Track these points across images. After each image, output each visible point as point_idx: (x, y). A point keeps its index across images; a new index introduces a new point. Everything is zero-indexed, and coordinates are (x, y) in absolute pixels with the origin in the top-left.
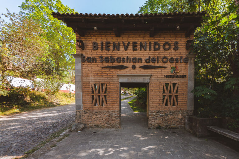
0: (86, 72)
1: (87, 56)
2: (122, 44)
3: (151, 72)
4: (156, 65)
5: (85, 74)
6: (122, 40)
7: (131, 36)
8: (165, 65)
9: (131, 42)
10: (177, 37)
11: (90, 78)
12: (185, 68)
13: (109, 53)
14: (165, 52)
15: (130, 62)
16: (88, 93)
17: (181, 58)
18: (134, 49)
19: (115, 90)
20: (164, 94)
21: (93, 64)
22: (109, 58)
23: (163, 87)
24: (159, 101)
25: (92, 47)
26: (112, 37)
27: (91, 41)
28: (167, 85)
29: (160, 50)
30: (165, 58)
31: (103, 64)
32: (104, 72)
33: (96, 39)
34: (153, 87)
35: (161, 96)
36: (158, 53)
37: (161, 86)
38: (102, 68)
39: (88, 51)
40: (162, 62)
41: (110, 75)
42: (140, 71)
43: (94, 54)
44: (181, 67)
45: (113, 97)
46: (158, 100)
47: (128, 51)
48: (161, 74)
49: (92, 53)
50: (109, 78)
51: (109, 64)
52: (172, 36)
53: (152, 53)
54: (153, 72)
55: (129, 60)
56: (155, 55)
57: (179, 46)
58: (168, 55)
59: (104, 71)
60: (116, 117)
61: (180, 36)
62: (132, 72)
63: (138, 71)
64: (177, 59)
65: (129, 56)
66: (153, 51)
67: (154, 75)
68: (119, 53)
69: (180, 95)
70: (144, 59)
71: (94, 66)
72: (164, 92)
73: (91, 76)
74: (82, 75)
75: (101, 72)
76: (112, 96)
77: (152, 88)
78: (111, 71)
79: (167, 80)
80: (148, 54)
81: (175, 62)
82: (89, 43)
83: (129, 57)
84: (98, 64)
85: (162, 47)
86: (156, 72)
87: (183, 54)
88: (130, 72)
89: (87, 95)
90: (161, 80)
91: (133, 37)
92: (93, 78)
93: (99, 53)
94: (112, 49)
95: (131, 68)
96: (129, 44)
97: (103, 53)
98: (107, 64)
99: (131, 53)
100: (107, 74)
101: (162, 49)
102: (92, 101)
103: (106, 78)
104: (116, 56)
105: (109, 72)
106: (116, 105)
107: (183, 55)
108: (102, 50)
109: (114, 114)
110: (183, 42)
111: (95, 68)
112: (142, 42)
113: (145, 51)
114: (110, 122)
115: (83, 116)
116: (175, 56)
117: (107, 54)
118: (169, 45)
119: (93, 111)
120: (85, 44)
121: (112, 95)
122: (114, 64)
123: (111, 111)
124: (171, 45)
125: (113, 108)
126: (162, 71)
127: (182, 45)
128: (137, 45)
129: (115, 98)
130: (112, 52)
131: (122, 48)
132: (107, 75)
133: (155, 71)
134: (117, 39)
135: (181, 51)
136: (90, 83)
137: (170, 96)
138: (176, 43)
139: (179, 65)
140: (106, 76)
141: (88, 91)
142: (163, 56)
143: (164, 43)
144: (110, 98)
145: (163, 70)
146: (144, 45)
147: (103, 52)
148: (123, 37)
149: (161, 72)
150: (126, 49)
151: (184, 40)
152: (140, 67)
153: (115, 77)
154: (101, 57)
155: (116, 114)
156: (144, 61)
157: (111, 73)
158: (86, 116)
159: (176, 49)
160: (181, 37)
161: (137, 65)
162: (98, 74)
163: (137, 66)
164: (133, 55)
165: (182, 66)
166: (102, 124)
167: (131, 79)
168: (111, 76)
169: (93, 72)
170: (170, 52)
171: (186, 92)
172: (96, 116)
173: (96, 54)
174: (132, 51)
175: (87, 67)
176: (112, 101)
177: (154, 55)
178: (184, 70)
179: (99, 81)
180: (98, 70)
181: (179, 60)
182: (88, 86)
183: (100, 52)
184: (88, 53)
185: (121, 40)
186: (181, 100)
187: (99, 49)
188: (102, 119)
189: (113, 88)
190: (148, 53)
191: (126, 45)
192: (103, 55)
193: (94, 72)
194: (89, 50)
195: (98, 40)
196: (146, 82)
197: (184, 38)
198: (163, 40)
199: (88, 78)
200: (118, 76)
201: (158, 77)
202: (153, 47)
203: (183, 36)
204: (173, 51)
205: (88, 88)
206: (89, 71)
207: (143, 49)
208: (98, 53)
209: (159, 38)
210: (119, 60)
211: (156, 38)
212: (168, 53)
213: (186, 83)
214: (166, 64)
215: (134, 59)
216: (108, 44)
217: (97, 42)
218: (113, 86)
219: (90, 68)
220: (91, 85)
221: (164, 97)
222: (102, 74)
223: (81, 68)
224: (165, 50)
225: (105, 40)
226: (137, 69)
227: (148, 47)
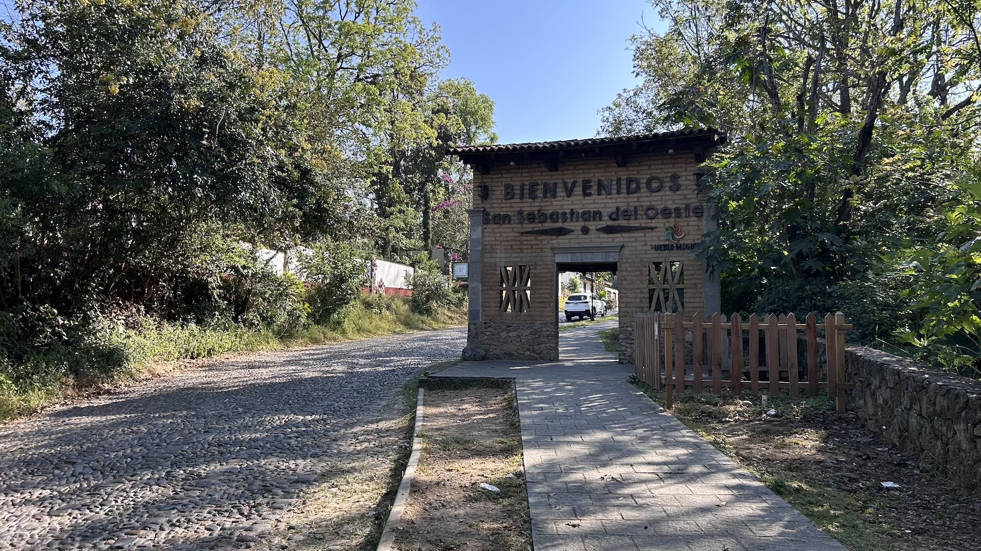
0: (491, 243)
1: (492, 212)
2: (561, 185)
3: (622, 240)
4: (633, 223)
5: (488, 247)
6: (563, 177)
7: (578, 167)
8: (653, 223)
9: (580, 180)
10: (677, 163)
11: (498, 255)
12: (697, 228)
13: (536, 204)
14: (651, 196)
15: (577, 221)
16: (492, 286)
17: (687, 207)
18: (586, 194)
19: (546, 279)
20: (652, 287)
21: (503, 226)
22: (536, 213)
23: (649, 271)
24: (641, 301)
25: (503, 192)
26: (542, 172)
27: (501, 182)
28: (657, 265)
29: (640, 192)
30: (651, 208)
31: (524, 226)
32: (525, 243)
33: (511, 178)
34: (626, 270)
35: (647, 290)
36: (635, 199)
37: (643, 269)
38: (522, 233)
39: (495, 201)
40: (644, 217)
41: (537, 247)
42: (599, 238)
43: (507, 207)
44: (688, 225)
45: (542, 294)
46: (638, 300)
47: (572, 198)
48: (644, 243)
49: (503, 205)
50: (534, 255)
51: (535, 226)
52: (665, 162)
53: (624, 200)
54: (626, 239)
55: (575, 216)
56: (631, 204)
57: (682, 181)
58: (659, 203)
59: (526, 240)
60: (548, 336)
61: (683, 160)
62: (581, 241)
63: (596, 239)
64: (677, 209)
65: (574, 207)
66: (627, 196)
67: (629, 244)
68: (554, 203)
69: (689, 288)
70: (605, 212)
71: (507, 230)
72: (651, 282)
73: (499, 251)
74: (483, 249)
75: (518, 243)
76: (542, 291)
77: (625, 273)
78: (539, 240)
79: (657, 255)
80: (616, 202)
81: (673, 215)
82: (498, 186)
83: (575, 211)
84: (514, 226)
85: (644, 185)
86: (634, 239)
87: (690, 199)
88: (578, 241)
89: (491, 290)
90: (645, 256)
91: (583, 169)
92: (503, 255)
93: (516, 205)
94: (541, 195)
95: (580, 232)
96: (574, 184)
97: (525, 204)
98: (531, 225)
99: (579, 202)
100: (532, 245)
101: (644, 189)
102: (501, 302)
103: (529, 255)
104: (549, 208)
105: (535, 242)
106: (548, 309)
107: (692, 201)
108: (522, 198)
109: (544, 329)
110: (689, 173)
111: (507, 235)
112: (603, 179)
113: (609, 197)
114: (536, 347)
115: (482, 332)
116: (674, 203)
117: (531, 206)
118: (660, 180)
119: (502, 323)
120: (490, 189)
121: (541, 289)
122: (544, 225)
123: (539, 322)
124: (664, 180)
125: (542, 316)
126: (645, 236)
127: (688, 180)
128: (593, 184)
129: (547, 296)
130: (542, 201)
131: (561, 193)
132: (532, 248)
133: (630, 237)
134: (551, 176)
135: (686, 192)
136: (498, 264)
137: (666, 291)
138: (675, 177)
139: (682, 222)
140: (529, 251)
141: (493, 282)
142: (648, 204)
143: (649, 176)
144: (536, 296)
145: (647, 235)
146: (606, 183)
147: (523, 203)
148: (563, 171)
149: (643, 239)
150: (569, 193)
151: (691, 169)
152: (598, 230)
153: (548, 253)
154: (520, 213)
155: (547, 330)
156: (605, 218)
157: (538, 244)
158: (487, 333)
159: (676, 188)
160: (686, 163)
161: (592, 225)
162: (514, 247)
163: (591, 227)
164: (583, 204)
165: (691, 223)
166: (519, 351)
167: (578, 255)
168: (539, 251)
169: (503, 243)
170: (661, 196)
171: (701, 281)
172: (508, 333)
173: (511, 207)
174: (582, 197)
175: (494, 233)
176: (539, 302)
177: (628, 203)
178: (695, 233)
179: (515, 260)
180: (513, 238)
181: (683, 211)
182: (493, 272)
183: (517, 203)
184: (496, 205)
185: (560, 177)
186: (692, 300)
187: (516, 196)
188: (519, 340)
189: (543, 275)
190: (614, 201)
191: (569, 185)
192: (523, 209)
193: (506, 243)
194: (497, 199)
195: (513, 179)
196: (612, 260)
197: (693, 165)
198: (646, 172)
199: (493, 255)
200: (553, 249)
201: (639, 248)
202: (624, 186)
204: (668, 193)
205: (494, 274)
206: (496, 240)
207: (603, 192)
208: (513, 205)
209: (638, 168)
210: (554, 217)
211: (631, 169)
212: (659, 198)
214: (653, 221)
215: (584, 213)
216: (533, 185)
217: (513, 183)
218: (543, 271)
219: (499, 235)
220: (498, 269)
221: (651, 292)
222: (521, 247)
223: (480, 235)
224: (652, 191)
225: (529, 178)
226: (593, 235)
227: (614, 187)
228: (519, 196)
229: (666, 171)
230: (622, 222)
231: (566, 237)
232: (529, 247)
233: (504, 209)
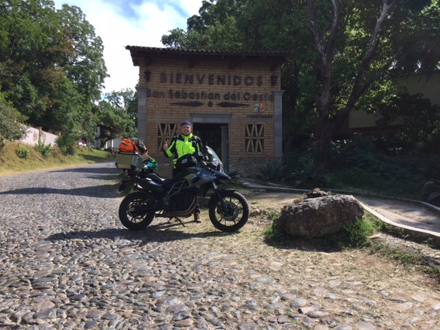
0: (151, 109)
1: (153, 89)
2: (195, 77)
3: (231, 111)
4: (237, 102)
5: (149, 111)
6: (197, 72)
7: (206, 67)
8: (248, 103)
9: (207, 75)
10: (261, 70)
11: (157, 117)
12: (271, 106)
13: (181, 87)
14: (247, 87)
15: (205, 98)
16: (153, 135)
17: (266, 95)
18: (211, 83)
20: (247, 138)
21: (160, 99)
22: (181, 92)
23: (246, 129)
24: (241, 146)
25: (159, 78)
26: (184, 68)
27: (158, 71)
28: (250, 126)
29: (241, 84)
30: (247, 94)
31: (173, 99)
32: (174, 110)
33: (165, 69)
34: (233, 128)
35: (244, 140)
36: (238, 88)
37: (242, 128)
38: (172, 104)
39: (154, 83)
40: (243, 99)
41: (181, 113)
42: (218, 109)
43: (162, 87)
46: (239, 145)
47: (202, 85)
48: (243, 113)
49: (159, 86)
50: (180, 117)
51: (180, 100)
52: (255, 68)
53: (232, 88)
54: (233, 111)
55: (204, 95)
56: (236, 91)
57: (264, 80)
58: (251, 91)
59: (174, 108)
61: (264, 69)
62: (208, 110)
63: (215, 109)
64: (261, 96)
65: (204, 90)
66: (234, 86)
67: (235, 114)
68: (192, 87)
69: (267, 139)
70: (222, 95)
71: (162, 102)
72: (247, 135)
73: (157, 114)
74: (147, 113)
75: (170, 110)
77: (233, 130)
78: (183, 109)
79: (250, 121)
81: (259, 99)
82: (156, 74)
83: (204, 92)
84: (166, 99)
85: (243, 81)
88: (206, 110)
89: (152, 138)
90: (243, 121)
91: (209, 68)
92: (159, 117)
93: (168, 86)
94: (184, 82)
95: (207, 105)
96: (204, 76)
97: (174, 86)
98: (177, 100)
99: (206, 88)
100: (178, 112)
103: (177, 117)
104: (188, 90)
105: (180, 110)
107: (268, 91)
108: (171, 82)
110: (267, 76)
111: (162, 104)
112: (220, 75)
113: (223, 86)
116: (259, 92)
117: (178, 88)
118: (252, 79)
120: (151, 75)
122: (186, 100)
124: (254, 79)
126: (244, 109)
127: (266, 80)
128: (214, 77)
130: (184, 85)
131: (195, 81)
132: (178, 113)
133: (236, 110)
134: (190, 70)
135: (265, 87)
136: (156, 122)
137: (255, 141)
138: (260, 77)
139: (263, 103)
140: (176, 115)
141: (154, 133)
142: (245, 91)
143: (246, 76)
146: (222, 78)
147: (172, 85)
148: (197, 68)
149: (243, 111)
150: (201, 82)
151: (269, 74)
152: (218, 105)
153: (188, 116)
154: (171, 91)
156: (222, 98)
157: (182, 111)
159: (260, 84)
160: (266, 70)
161: (215, 102)
162: (167, 112)
163: (213, 103)
164: (209, 89)
165: (267, 104)
167: (206, 119)
168: (183, 115)
169: (160, 109)
170: (253, 88)
171: (273, 135)
173: (165, 87)
174: (208, 85)
175: (154, 102)
177: (234, 90)
178: (270, 109)
179: (168, 120)
180: (166, 107)
181: (263, 97)
184: (155, 86)
185: (195, 72)
186: (268, 145)
187: (167, 81)
190: (227, 88)
191: (201, 77)
192: (172, 89)
193: (162, 109)
194: (156, 82)
196: (225, 122)
197: (269, 72)
198: (244, 73)
199: (153, 116)
200: (191, 114)
201: (240, 116)
202: (232, 81)
203: (268, 69)
204: (256, 86)
205: (154, 128)
206: (155, 107)
207: (220, 83)
209: (240, 71)
210: (192, 95)
211: (236, 71)
212: (251, 89)
213: (273, 124)
214: (248, 101)
215: (210, 94)
216: (179, 77)
217: (166, 73)
219: (157, 104)
220: (157, 125)
221: (247, 141)
222: (172, 112)
223: (145, 104)
224: (247, 84)
225: (176, 71)
226: (215, 107)
227: (227, 80)
228: (169, 81)
229: (255, 74)
230: (231, 101)
231: (200, 107)
232: (176, 112)
233: (160, 88)
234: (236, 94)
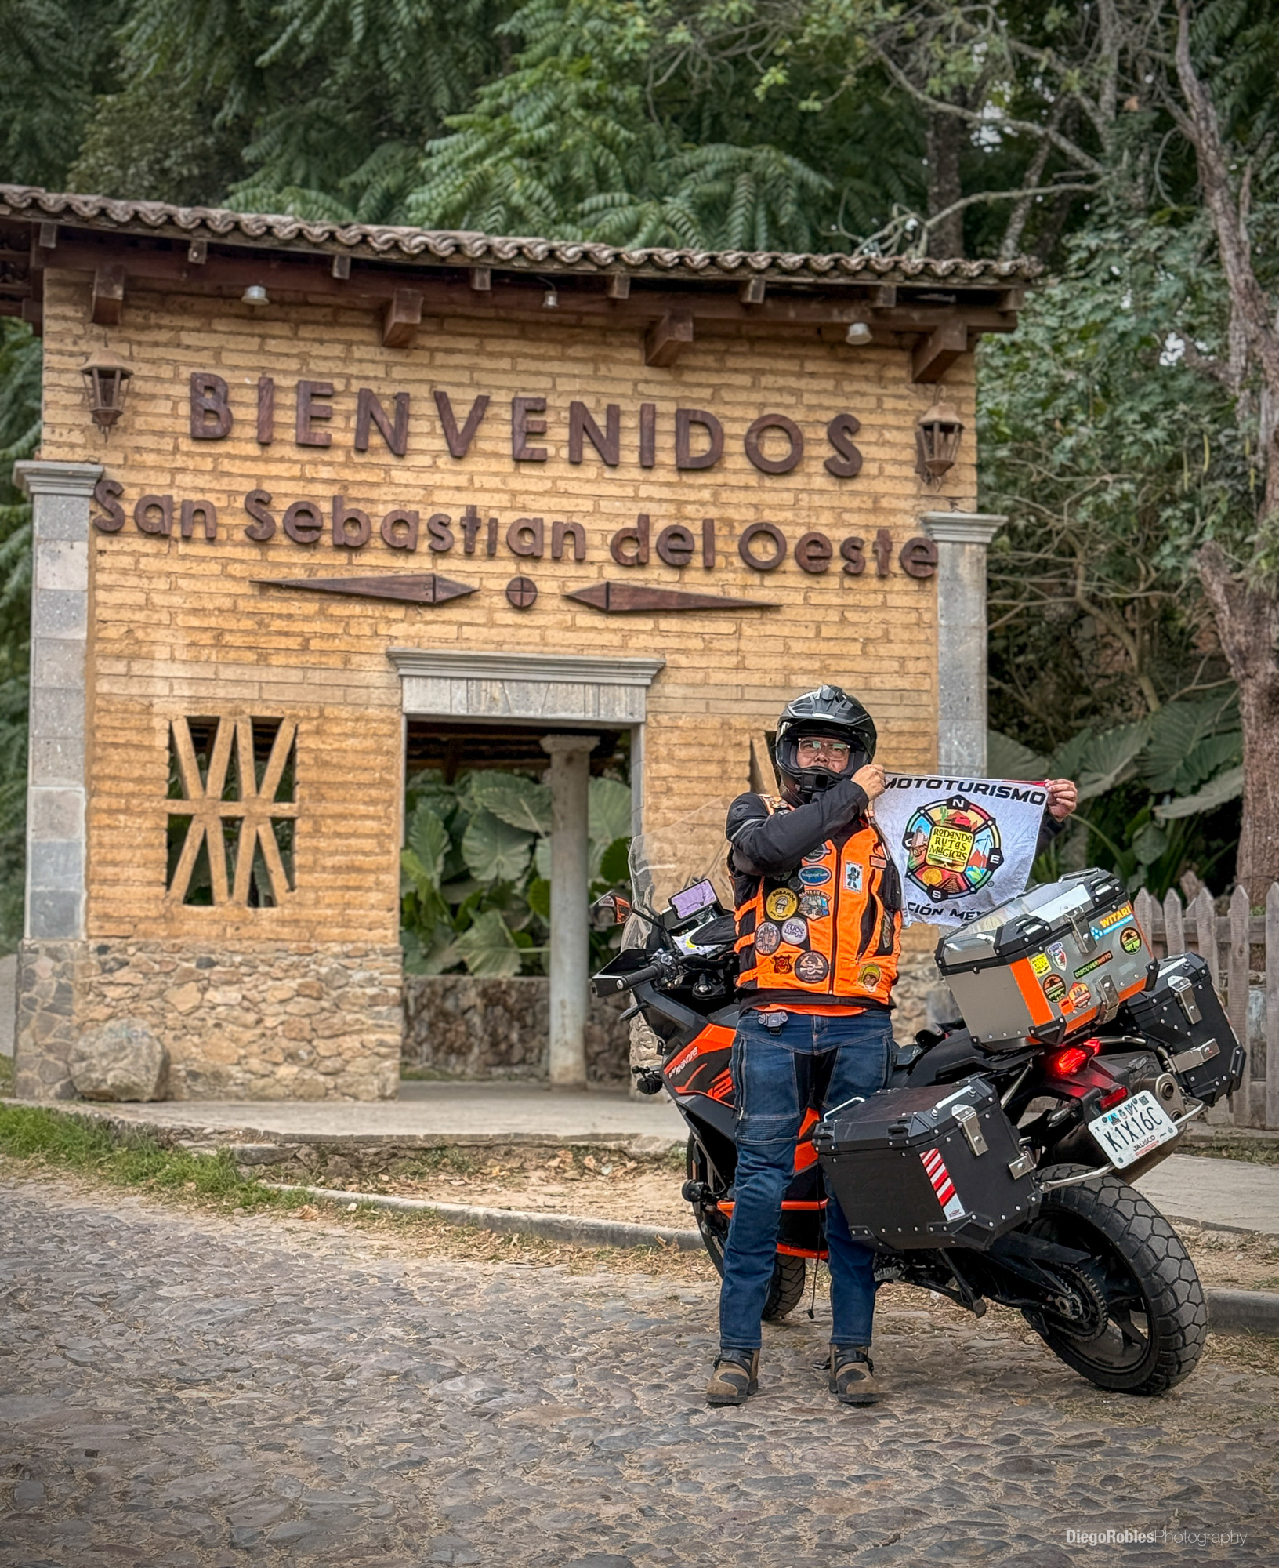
0: (126, 615)
1: (136, 484)
2: (429, 408)
3: (659, 642)
4: (697, 583)
5: (111, 632)
6: (432, 375)
7: (495, 346)
8: (763, 591)
9: (501, 397)
10: (851, 378)
11: (161, 669)
12: (913, 617)
13: (325, 473)
14: (761, 487)
15: (491, 555)
16: (133, 795)
17: (884, 540)
18: (524, 455)
19: (364, 777)
21: (183, 549)
22: (326, 507)
23: (753, 764)
25: (184, 409)
26: (347, 345)
27: (175, 363)
29: (723, 469)
30: (763, 531)
31: (272, 555)
32: (278, 625)
33: (218, 353)
34: (671, 757)
36: (706, 495)
37: (731, 755)
38: (265, 586)
39: (147, 441)
40: (738, 562)
41: (326, 645)
42: (572, 628)
43: (197, 471)
44: (884, 605)
45: (348, 836)
47: (474, 465)
48: (735, 660)
49: (180, 461)
50: (316, 677)
51: (318, 560)
52: (809, 366)
53: (666, 493)
54: (673, 642)
55: (483, 535)
56: (690, 510)
57: (865, 445)
58: (789, 515)
59: (280, 616)
60: (374, 1000)
61: (870, 370)
62: (506, 633)
63: (558, 631)
64: (852, 547)
65: (480, 500)
66: (675, 478)
67: (683, 661)
68: (399, 476)
70: (599, 532)
71: (197, 568)
73: (162, 652)
74: (92, 639)
75: (248, 624)
76: (343, 827)
77: (666, 769)
78: (338, 620)
80: (636, 498)
81: (838, 566)
82: (159, 379)
83: (481, 514)
84: (228, 551)
85: (735, 446)
86: (697, 644)
87: (893, 511)
88: (493, 634)
89: (127, 811)
90: (737, 708)
91: (513, 356)
92: (178, 670)
93: (236, 467)
94: (346, 439)
95: (501, 602)
96: (482, 406)
97: (275, 469)
98: (302, 557)
99: (495, 482)
100: (306, 637)
102: (172, 866)
103: (295, 676)
104: (374, 494)
105: (317, 626)
106: (374, 897)
107: (899, 519)
108: (265, 440)
109: (358, 976)
110: (892, 420)
111: (198, 586)
112: (589, 403)
113: (608, 474)
114: (323, 1047)
115: (87, 989)
116: (839, 523)
117: (302, 478)
118: (792, 433)
119: (179, 949)
121: (343, 817)
122: (359, 559)
123: (336, 948)
124: (808, 433)
125: (346, 924)
126: (738, 633)
127: (885, 443)
128: (550, 418)
129: (369, 844)
130: (349, 464)
131: (426, 438)
132: (305, 648)
133: (688, 635)
134: (388, 365)
135: (880, 486)
136: (159, 706)
138: (843, 428)
139: (866, 594)
140: (293, 661)
141: (140, 780)
142: (750, 516)
143: (753, 414)
144: (323, 844)
145: (747, 631)
146: (600, 421)
147: (268, 460)
148: (433, 351)
149: (732, 645)
150: (460, 446)
151: (902, 405)
152: (570, 598)
153: (374, 672)
154: (257, 500)
155: (371, 981)
157: (334, 636)
158: (112, 993)
159: (846, 467)
160: (880, 380)
161: (549, 579)
162: (228, 638)
163: (543, 586)
164: (514, 494)
165: (893, 600)
166: (255, 1063)
167: (496, 689)
168: (335, 661)
169: (181, 620)
170: (797, 491)
172: (204, 990)
173: (218, 474)
174: (508, 466)
175: (139, 572)
176: (337, 870)
177: (680, 504)
178: (906, 636)
179: (235, 692)
180: (227, 603)
181: (867, 553)
182: (135, 738)
183: (246, 458)
184: (150, 459)
185: (424, 374)
187: (239, 432)
188: (251, 1018)
189: (351, 758)
190: (629, 491)
191: (462, 412)
192: (268, 487)
193: (195, 622)
194: (154, 433)
195: (228, 358)
196: (618, 714)
197: (902, 390)
198: (743, 396)
199: (137, 668)
200: (392, 657)
201: (717, 677)
202: (665, 441)
203: (893, 372)
204: (821, 481)
205: (139, 747)
206: (149, 605)
207: (589, 453)
208: (226, 465)
209: (715, 379)
210: (400, 531)
211: (689, 377)
212: (788, 498)
213: (925, 734)
214: (769, 581)
215: (520, 528)
216: (315, 394)
217: (226, 375)
218: (351, 742)
219: (162, 584)
220: (160, 724)
222: (262, 641)
223: (81, 580)
224: (766, 469)
225: (294, 365)
226: (551, 613)
227: (631, 439)
228: (252, 432)
229: (813, 400)
230: (659, 577)
231: (449, 614)
232: (293, 643)
233: (184, 480)
234: (696, 529)
